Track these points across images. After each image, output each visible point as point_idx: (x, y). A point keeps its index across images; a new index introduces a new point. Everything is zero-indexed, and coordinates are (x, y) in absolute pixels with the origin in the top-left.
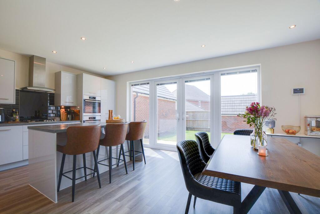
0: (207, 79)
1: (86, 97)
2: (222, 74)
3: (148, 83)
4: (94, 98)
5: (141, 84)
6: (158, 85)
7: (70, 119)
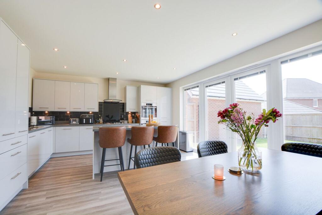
0: (261, 72)
1: (143, 104)
2: (282, 63)
3: (198, 86)
4: (151, 105)
5: (192, 88)
6: (207, 87)
7: (134, 122)
